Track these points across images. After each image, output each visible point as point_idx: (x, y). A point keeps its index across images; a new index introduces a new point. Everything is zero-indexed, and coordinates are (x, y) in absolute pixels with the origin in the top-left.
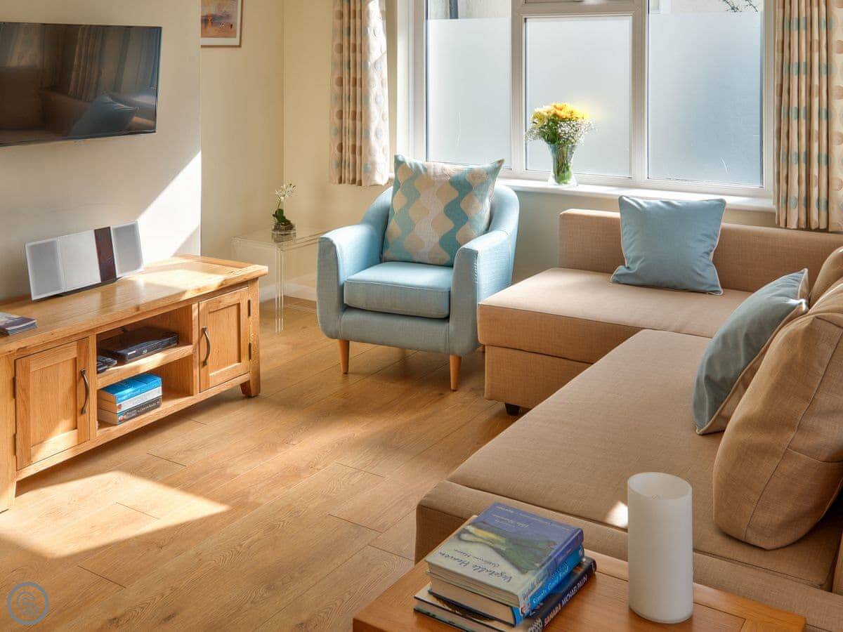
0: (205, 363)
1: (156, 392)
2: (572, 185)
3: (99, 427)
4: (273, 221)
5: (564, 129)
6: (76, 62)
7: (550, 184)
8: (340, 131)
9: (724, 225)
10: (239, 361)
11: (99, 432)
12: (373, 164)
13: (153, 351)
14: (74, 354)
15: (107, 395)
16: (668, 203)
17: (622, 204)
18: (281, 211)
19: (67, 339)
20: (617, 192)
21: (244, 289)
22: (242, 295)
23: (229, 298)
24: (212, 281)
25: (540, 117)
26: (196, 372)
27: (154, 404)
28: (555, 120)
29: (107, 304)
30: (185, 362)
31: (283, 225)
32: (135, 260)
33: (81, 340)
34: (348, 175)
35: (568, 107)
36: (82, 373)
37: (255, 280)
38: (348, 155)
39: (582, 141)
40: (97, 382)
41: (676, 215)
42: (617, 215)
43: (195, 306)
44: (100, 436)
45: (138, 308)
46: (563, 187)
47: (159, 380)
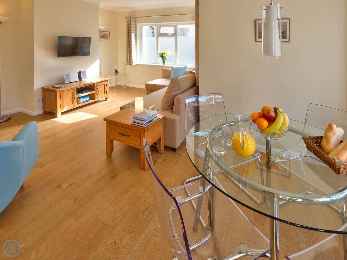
0: (98, 94)
1: (88, 98)
2: (166, 65)
3: (77, 104)
4: (115, 71)
5: (164, 55)
6: (79, 43)
7: (162, 65)
8: (127, 56)
9: (186, 70)
10: (105, 94)
11: (77, 105)
12: (133, 62)
13: (87, 92)
14: (72, 92)
15: (78, 99)
16: (178, 67)
17: (171, 67)
18: (116, 70)
19: (70, 89)
20: (171, 66)
21: (106, 82)
22: (105, 83)
23: (102, 83)
24: (99, 80)
25: (160, 53)
26: (96, 95)
27: (88, 101)
28: (162, 54)
29: (80, 84)
30: (94, 94)
31: (117, 72)
32: (85, 77)
33: (73, 89)
34: (128, 64)
35: (165, 52)
36: (74, 95)
37: (108, 80)
38: (128, 60)
39: (167, 57)
40: (77, 96)
41: (179, 69)
42: (170, 69)
43: (96, 84)
44: (77, 106)
45: (84, 84)
46: (164, 65)
47: (89, 97)
